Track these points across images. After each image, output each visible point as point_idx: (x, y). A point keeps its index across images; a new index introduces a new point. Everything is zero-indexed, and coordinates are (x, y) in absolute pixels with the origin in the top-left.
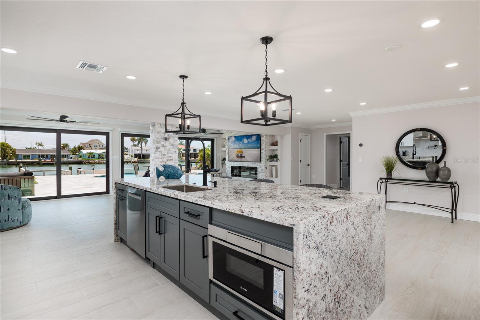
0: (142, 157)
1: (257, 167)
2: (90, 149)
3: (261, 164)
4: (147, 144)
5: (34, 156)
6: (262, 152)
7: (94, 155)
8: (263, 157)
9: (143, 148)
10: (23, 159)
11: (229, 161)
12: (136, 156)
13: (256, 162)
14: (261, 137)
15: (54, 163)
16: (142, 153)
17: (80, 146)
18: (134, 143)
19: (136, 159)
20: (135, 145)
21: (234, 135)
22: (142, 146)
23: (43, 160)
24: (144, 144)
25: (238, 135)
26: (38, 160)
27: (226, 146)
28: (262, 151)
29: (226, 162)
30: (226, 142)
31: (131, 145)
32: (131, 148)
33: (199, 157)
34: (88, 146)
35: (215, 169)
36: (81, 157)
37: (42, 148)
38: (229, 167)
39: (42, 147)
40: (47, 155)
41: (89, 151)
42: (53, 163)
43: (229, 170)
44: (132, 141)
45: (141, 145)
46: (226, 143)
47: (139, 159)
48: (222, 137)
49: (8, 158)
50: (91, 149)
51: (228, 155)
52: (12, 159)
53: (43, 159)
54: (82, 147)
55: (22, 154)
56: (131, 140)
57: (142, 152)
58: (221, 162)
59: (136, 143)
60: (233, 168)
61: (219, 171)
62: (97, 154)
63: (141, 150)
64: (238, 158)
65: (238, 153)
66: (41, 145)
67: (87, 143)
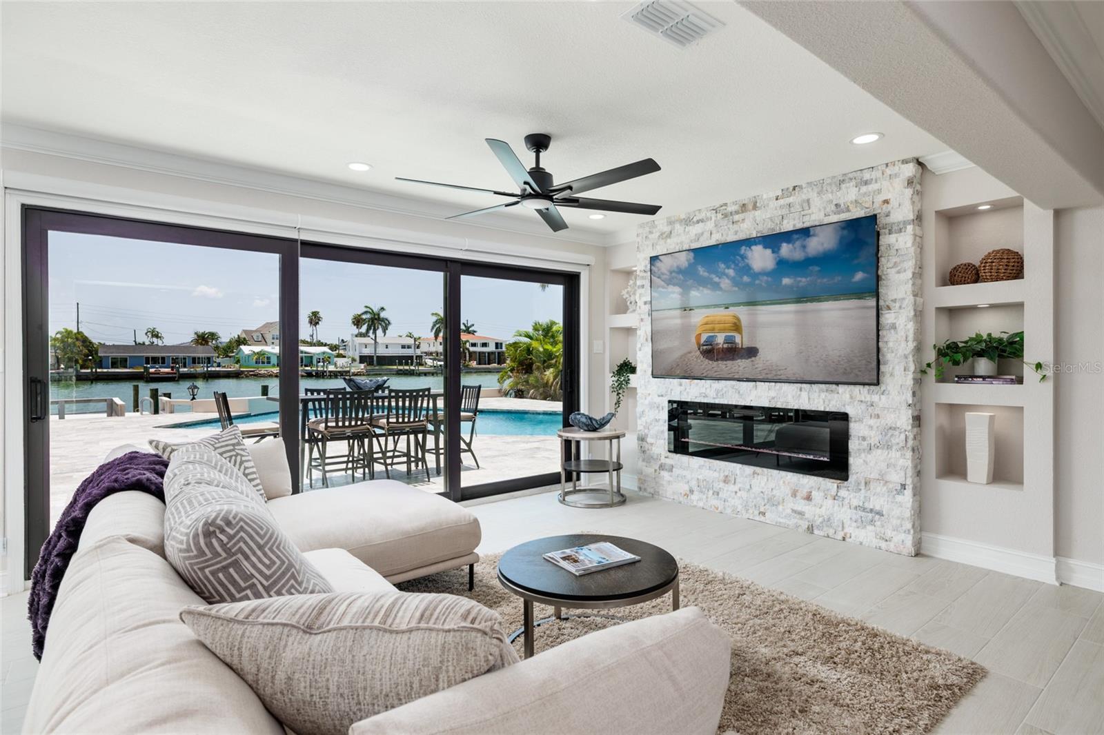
0: (375, 362)
1: (849, 410)
2: (263, 345)
3: (875, 398)
4: (387, 331)
5: (136, 361)
6: (894, 327)
7: (268, 358)
8: (901, 352)
9: (378, 340)
10: (112, 367)
11: (654, 376)
12: (363, 359)
13: (837, 384)
14: (878, 234)
15: (176, 377)
16: (375, 353)
17: (241, 336)
18: (360, 331)
19: (363, 367)
20: (361, 335)
21: (686, 247)
22: (376, 337)
23: (152, 370)
24: (380, 332)
25: (712, 242)
26: (142, 370)
27: (640, 303)
28: (888, 318)
29: (641, 380)
30: (639, 283)
31: (352, 335)
32: (353, 341)
33: (508, 362)
34: (258, 336)
35: (582, 411)
36: (238, 362)
37: (160, 343)
38: (652, 406)
39: (159, 339)
40: (163, 358)
41: (257, 349)
42: (174, 375)
43: (657, 421)
44: (355, 325)
45: (375, 332)
46: (640, 291)
47: (369, 368)
48: (612, 268)
49: (79, 366)
50: (266, 344)
51: (648, 349)
52: (88, 368)
53: (152, 367)
54: (245, 339)
55: (109, 357)
56: (353, 322)
57: (375, 351)
58: (610, 380)
59: (364, 329)
60: (679, 412)
61: (607, 427)
62: (275, 354)
63: (373, 346)
64: (711, 359)
65: (713, 330)
66: (157, 336)
67: (256, 331)
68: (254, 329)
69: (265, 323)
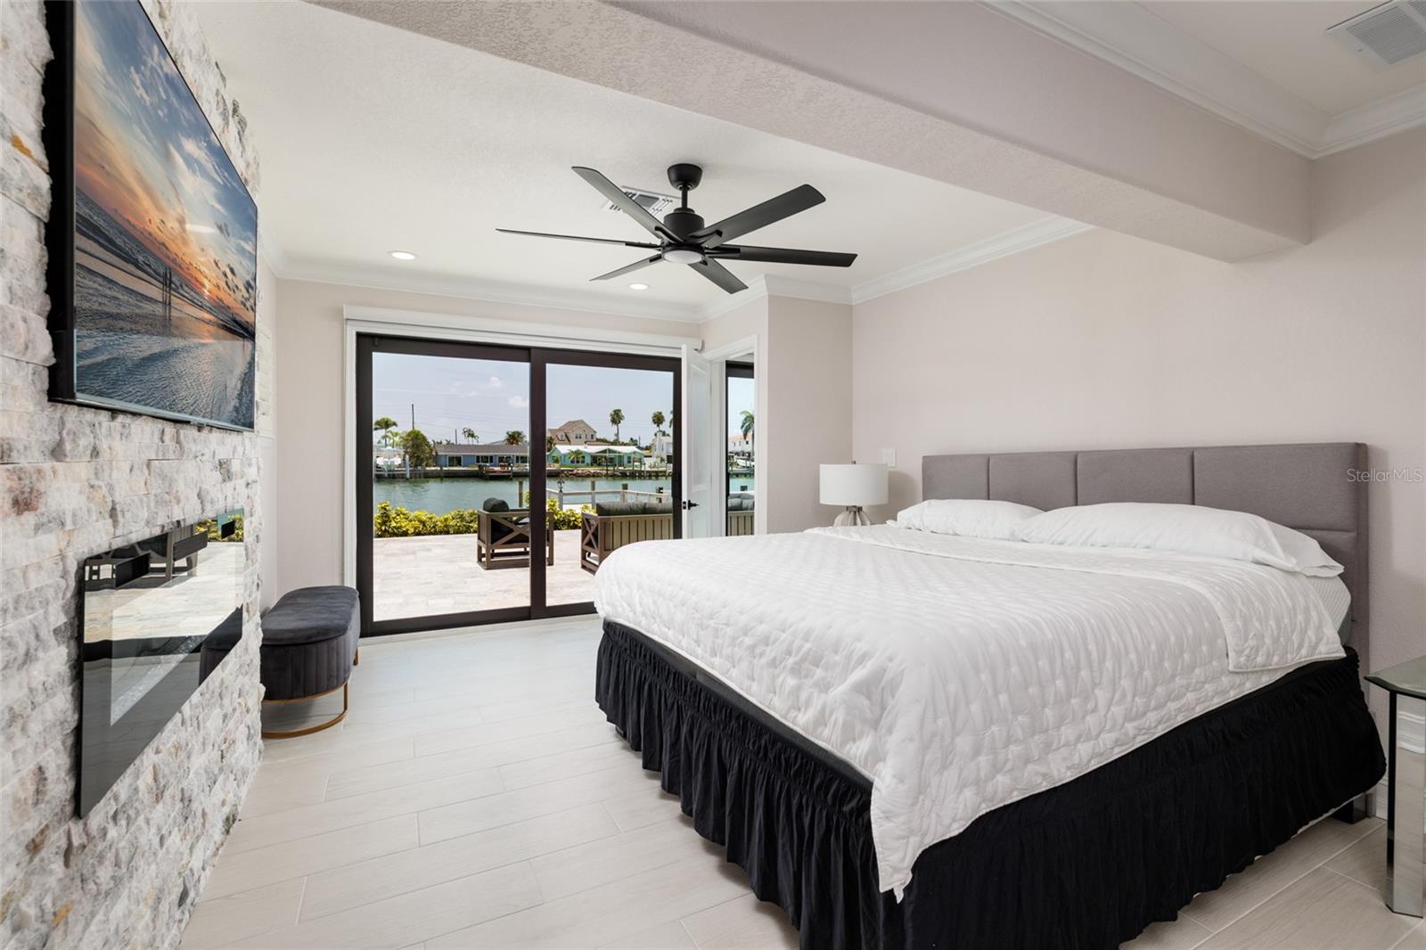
2: (574, 444)
5: (468, 460)
7: (583, 458)
10: (450, 466)
15: (509, 476)
20: (662, 434)
23: (486, 469)
26: (477, 469)
31: (654, 434)
34: (561, 436)
36: (557, 461)
37: (480, 443)
39: (476, 439)
40: (491, 457)
41: (574, 448)
49: (424, 464)
50: (577, 442)
52: (430, 466)
53: (485, 466)
54: (552, 438)
55: (446, 456)
62: (589, 454)
66: (473, 436)
67: (560, 430)
68: (557, 428)
69: (567, 421)
